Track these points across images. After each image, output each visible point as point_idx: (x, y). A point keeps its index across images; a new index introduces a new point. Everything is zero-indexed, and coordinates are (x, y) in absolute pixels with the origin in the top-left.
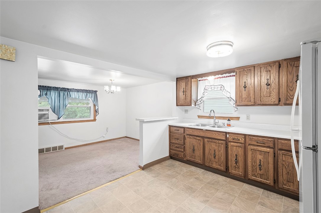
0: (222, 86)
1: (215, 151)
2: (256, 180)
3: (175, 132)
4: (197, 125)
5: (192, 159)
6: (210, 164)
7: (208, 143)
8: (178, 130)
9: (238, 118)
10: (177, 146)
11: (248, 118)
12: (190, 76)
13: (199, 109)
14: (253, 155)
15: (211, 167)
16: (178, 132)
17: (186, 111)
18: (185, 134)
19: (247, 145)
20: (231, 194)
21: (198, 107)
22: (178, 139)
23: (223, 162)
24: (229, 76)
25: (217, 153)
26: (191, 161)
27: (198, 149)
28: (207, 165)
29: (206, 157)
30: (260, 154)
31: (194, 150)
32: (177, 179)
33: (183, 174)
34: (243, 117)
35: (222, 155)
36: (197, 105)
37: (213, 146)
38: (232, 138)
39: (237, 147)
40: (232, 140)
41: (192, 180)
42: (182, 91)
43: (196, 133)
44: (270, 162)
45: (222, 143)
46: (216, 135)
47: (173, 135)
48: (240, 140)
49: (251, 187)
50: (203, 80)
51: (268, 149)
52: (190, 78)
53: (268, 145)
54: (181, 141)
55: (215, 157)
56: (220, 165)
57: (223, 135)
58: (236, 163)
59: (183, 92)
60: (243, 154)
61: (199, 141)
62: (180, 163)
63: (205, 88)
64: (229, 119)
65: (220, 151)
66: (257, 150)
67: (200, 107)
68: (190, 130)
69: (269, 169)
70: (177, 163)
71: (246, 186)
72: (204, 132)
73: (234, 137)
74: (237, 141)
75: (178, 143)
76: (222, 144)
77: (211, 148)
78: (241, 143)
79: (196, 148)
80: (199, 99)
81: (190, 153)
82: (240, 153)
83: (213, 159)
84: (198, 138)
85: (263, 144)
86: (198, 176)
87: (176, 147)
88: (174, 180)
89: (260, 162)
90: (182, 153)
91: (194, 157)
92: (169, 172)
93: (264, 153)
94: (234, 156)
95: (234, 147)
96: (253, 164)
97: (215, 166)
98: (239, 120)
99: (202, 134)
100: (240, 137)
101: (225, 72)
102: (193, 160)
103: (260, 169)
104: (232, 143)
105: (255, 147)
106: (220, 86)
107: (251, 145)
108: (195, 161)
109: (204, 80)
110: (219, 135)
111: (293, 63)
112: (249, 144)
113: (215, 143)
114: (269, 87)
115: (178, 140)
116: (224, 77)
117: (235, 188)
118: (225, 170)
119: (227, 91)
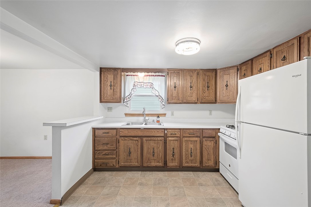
0: (152, 84)
1: (153, 148)
2: (188, 166)
3: (103, 136)
4: (128, 124)
5: (127, 164)
6: (149, 164)
7: (147, 142)
8: (108, 133)
9: (165, 115)
10: (106, 153)
11: (172, 114)
12: (119, 69)
13: (127, 106)
14: (186, 145)
15: (149, 167)
16: (108, 134)
17: (110, 109)
18: (118, 137)
19: (182, 137)
20: (178, 186)
21: (126, 104)
22: (107, 144)
23: (161, 158)
24: (157, 76)
25: (156, 151)
26: (126, 166)
27: (135, 151)
28: (145, 166)
29: (144, 157)
30: (191, 144)
31: (130, 153)
32: (121, 195)
33: (123, 185)
34: (169, 113)
35: (160, 151)
36: (126, 102)
37: (152, 144)
38: (170, 133)
39: (174, 141)
40: (169, 136)
41: (138, 189)
42: (109, 84)
43: (133, 133)
44: (198, 149)
45: (161, 139)
46: (155, 132)
47: (100, 140)
48: (177, 134)
49: (185, 174)
50: (131, 75)
51: (197, 139)
52: (119, 70)
53: (196, 135)
54: (112, 145)
55: (154, 155)
56: (158, 162)
57: (162, 131)
58: (173, 156)
59: (111, 86)
60: (179, 146)
61: (137, 141)
62: (110, 173)
63: (134, 84)
64: (158, 116)
65: (158, 148)
66: (189, 141)
67: (127, 104)
68: (125, 131)
69: (197, 154)
70: (107, 174)
71: (181, 174)
72: (142, 131)
73: (172, 132)
74: (174, 136)
75: (108, 149)
76: (160, 141)
77: (149, 147)
78: (177, 137)
79: (132, 150)
80: (128, 96)
81: (125, 158)
82: (176, 145)
83: (152, 157)
84: (135, 139)
85: (194, 134)
86: (140, 181)
87: (104, 155)
88: (118, 198)
89: (191, 150)
90: (113, 160)
91: (129, 161)
92: (106, 191)
93: (194, 142)
94: (171, 149)
95: (172, 142)
96: (186, 153)
97: (153, 164)
98: (165, 116)
99: (140, 134)
100: (176, 131)
101: (158, 71)
102: (129, 164)
103: (191, 156)
104: (170, 138)
105: (188, 139)
106: (150, 84)
107: (185, 137)
108: (132, 165)
109: (133, 76)
110: (158, 132)
111: (205, 73)
112: (184, 137)
113: (154, 140)
114: (192, 89)
115: (109, 145)
116: (153, 76)
117: (176, 179)
118: (163, 165)
119: (156, 90)
